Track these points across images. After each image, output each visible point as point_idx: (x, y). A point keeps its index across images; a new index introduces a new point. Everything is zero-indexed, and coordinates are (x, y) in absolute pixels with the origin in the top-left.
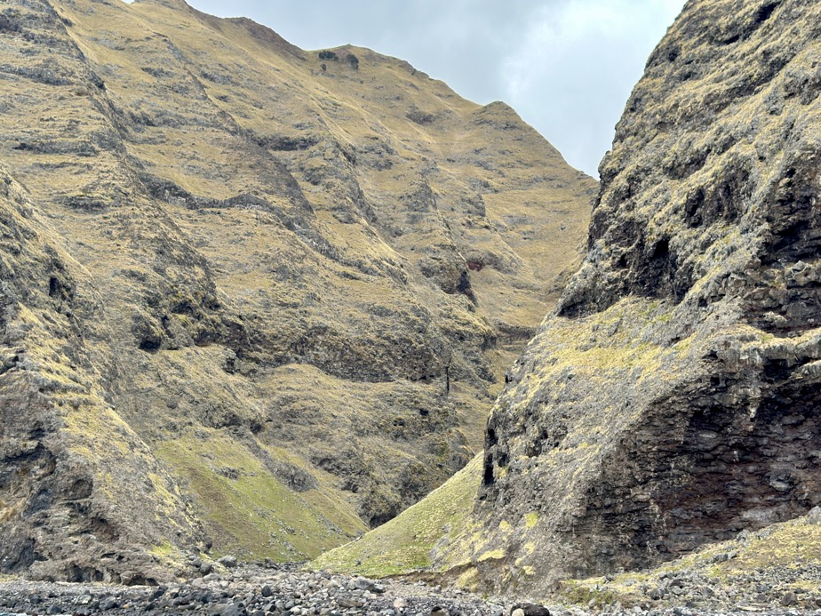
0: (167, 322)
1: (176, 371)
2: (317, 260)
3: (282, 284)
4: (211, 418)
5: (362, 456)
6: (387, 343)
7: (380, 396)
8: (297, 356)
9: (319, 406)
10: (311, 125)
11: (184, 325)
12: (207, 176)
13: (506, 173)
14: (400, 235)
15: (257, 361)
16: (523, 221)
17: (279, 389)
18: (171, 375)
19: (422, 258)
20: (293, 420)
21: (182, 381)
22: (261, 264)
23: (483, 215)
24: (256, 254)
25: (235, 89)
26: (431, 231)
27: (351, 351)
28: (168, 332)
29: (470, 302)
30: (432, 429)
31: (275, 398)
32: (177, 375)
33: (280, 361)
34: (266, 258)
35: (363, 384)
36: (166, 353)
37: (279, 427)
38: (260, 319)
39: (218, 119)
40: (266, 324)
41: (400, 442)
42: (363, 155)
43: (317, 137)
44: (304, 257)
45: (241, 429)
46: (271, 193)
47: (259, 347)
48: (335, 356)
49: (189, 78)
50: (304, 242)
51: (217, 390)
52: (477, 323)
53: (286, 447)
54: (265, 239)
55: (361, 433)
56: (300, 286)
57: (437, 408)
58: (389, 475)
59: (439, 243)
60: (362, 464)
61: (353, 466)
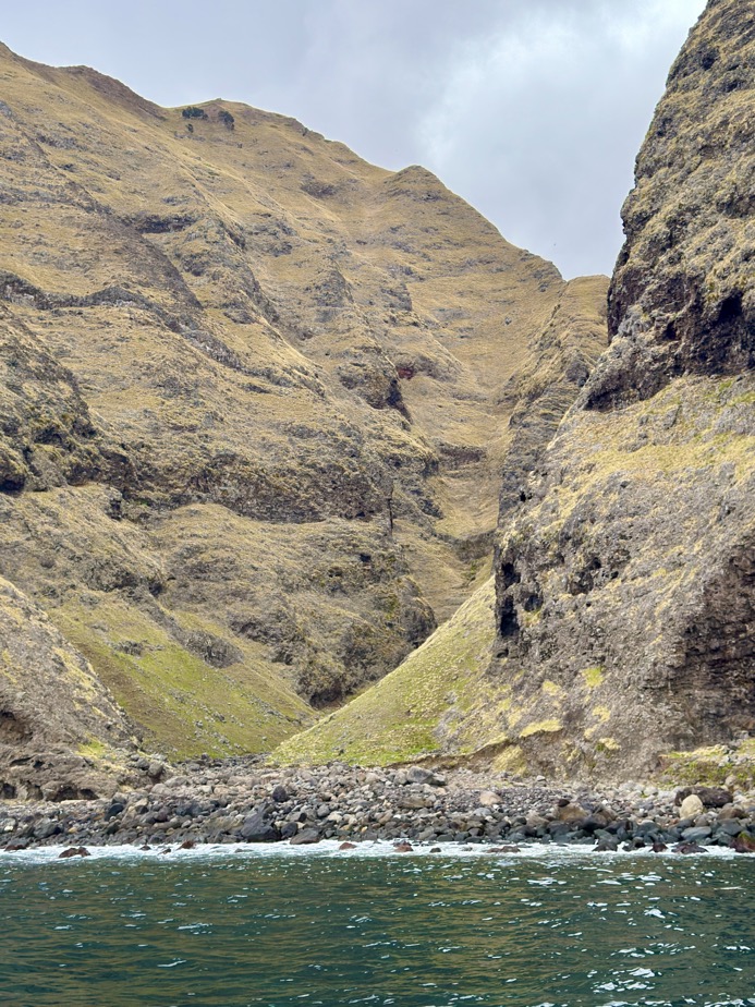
0: (30, 455)
1: (49, 519)
2: (213, 370)
3: (171, 402)
4: (98, 578)
5: (294, 618)
6: (312, 472)
7: (308, 540)
8: (200, 493)
9: (234, 556)
10: (186, 199)
11: (53, 458)
12: (60, 265)
13: (432, 256)
14: (310, 337)
15: (149, 503)
16: (458, 315)
17: (181, 537)
18: (42, 524)
19: (340, 365)
20: (203, 575)
21: (58, 531)
22: (143, 377)
23: (410, 309)
24: (135, 364)
25: (82, 155)
26: (349, 330)
27: (268, 484)
28: (32, 468)
29: (403, 419)
30: (376, 579)
31: (176, 549)
32: (50, 524)
33: (179, 500)
34: (148, 368)
35: (286, 527)
36: (32, 495)
37: (186, 586)
38: (149, 448)
39: (67, 192)
40: (157, 454)
41: (339, 598)
42: (254, 237)
43: (195, 214)
44: (196, 365)
45: (137, 591)
46: (147, 285)
47: (149, 483)
48: (248, 491)
49: (24, 141)
50: (194, 347)
51: (103, 541)
52: (414, 443)
53: (196, 611)
54: (144, 344)
55: (290, 589)
56: (196, 404)
57: (380, 551)
58: (329, 640)
59: (360, 345)
60: (295, 628)
61: (284, 631)
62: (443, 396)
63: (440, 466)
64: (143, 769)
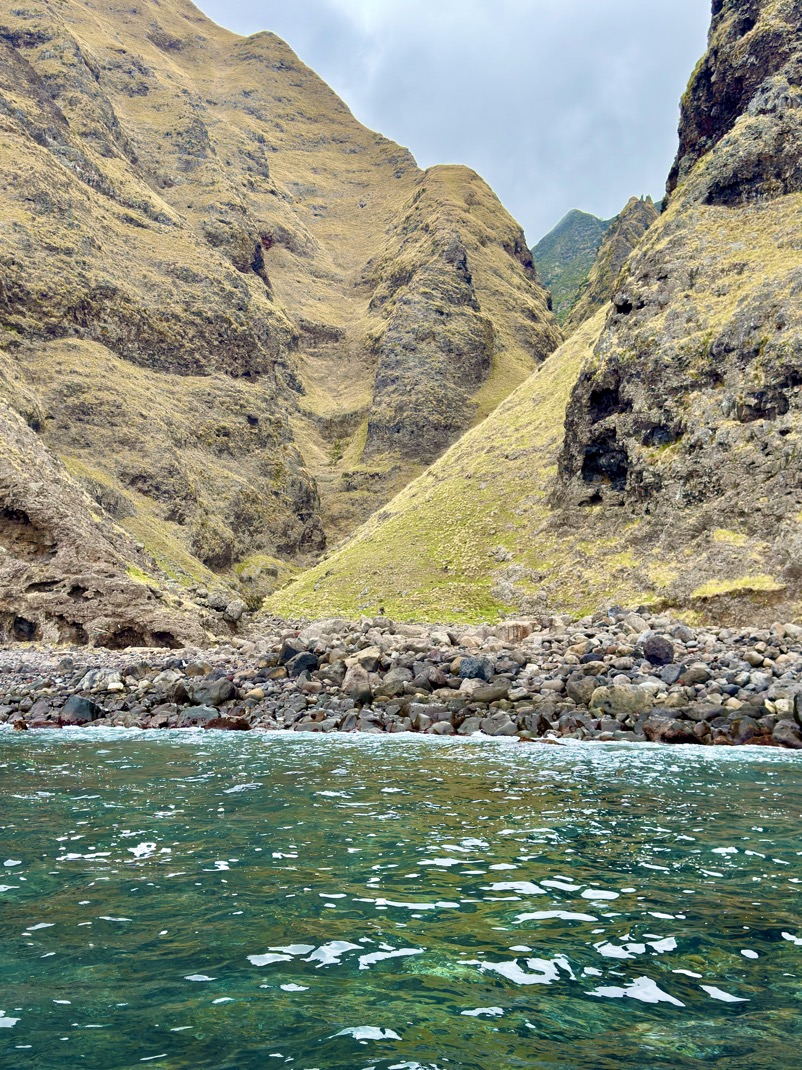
2: (85, 193)
3: (43, 219)
5: (186, 475)
6: (198, 320)
7: (194, 394)
8: (78, 327)
9: (120, 400)
10: (39, 14)
13: (285, 127)
14: (170, 186)
15: (20, 330)
16: (312, 192)
17: (59, 372)
19: (206, 220)
20: (86, 418)
22: (9, 187)
23: (267, 176)
26: (213, 183)
27: (151, 328)
29: (266, 287)
30: (263, 444)
31: (55, 385)
33: (54, 331)
34: (15, 178)
35: (170, 377)
37: (66, 427)
38: (20, 266)
40: (30, 275)
41: (225, 460)
42: (106, 71)
43: (50, 31)
44: (68, 185)
46: (8, 88)
47: (20, 307)
48: (130, 332)
50: (64, 164)
53: (79, 457)
54: (8, 151)
55: (178, 443)
56: (71, 225)
57: (267, 415)
58: (218, 503)
59: (226, 200)
60: (187, 485)
61: (177, 487)
62: (301, 271)
63: (300, 343)
64: (218, 609)
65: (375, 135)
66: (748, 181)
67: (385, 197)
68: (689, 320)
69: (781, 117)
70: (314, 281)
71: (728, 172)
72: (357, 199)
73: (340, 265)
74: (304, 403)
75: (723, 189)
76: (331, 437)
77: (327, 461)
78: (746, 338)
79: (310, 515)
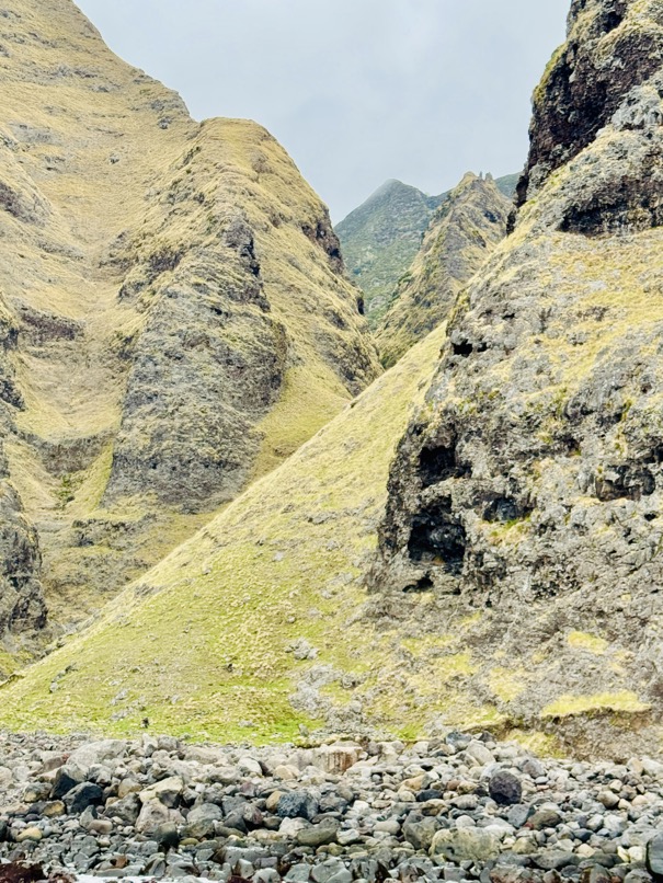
62: (26, 242)
65: (134, 71)
66: (611, 208)
67: (144, 153)
68: (540, 371)
69: (650, 136)
70: (43, 257)
71: (588, 195)
72: (107, 151)
73: (80, 237)
74: (22, 421)
75: (581, 214)
76: (58, 469)
77: (52, 502)
78: (607, 400)
79: (26, 579)
